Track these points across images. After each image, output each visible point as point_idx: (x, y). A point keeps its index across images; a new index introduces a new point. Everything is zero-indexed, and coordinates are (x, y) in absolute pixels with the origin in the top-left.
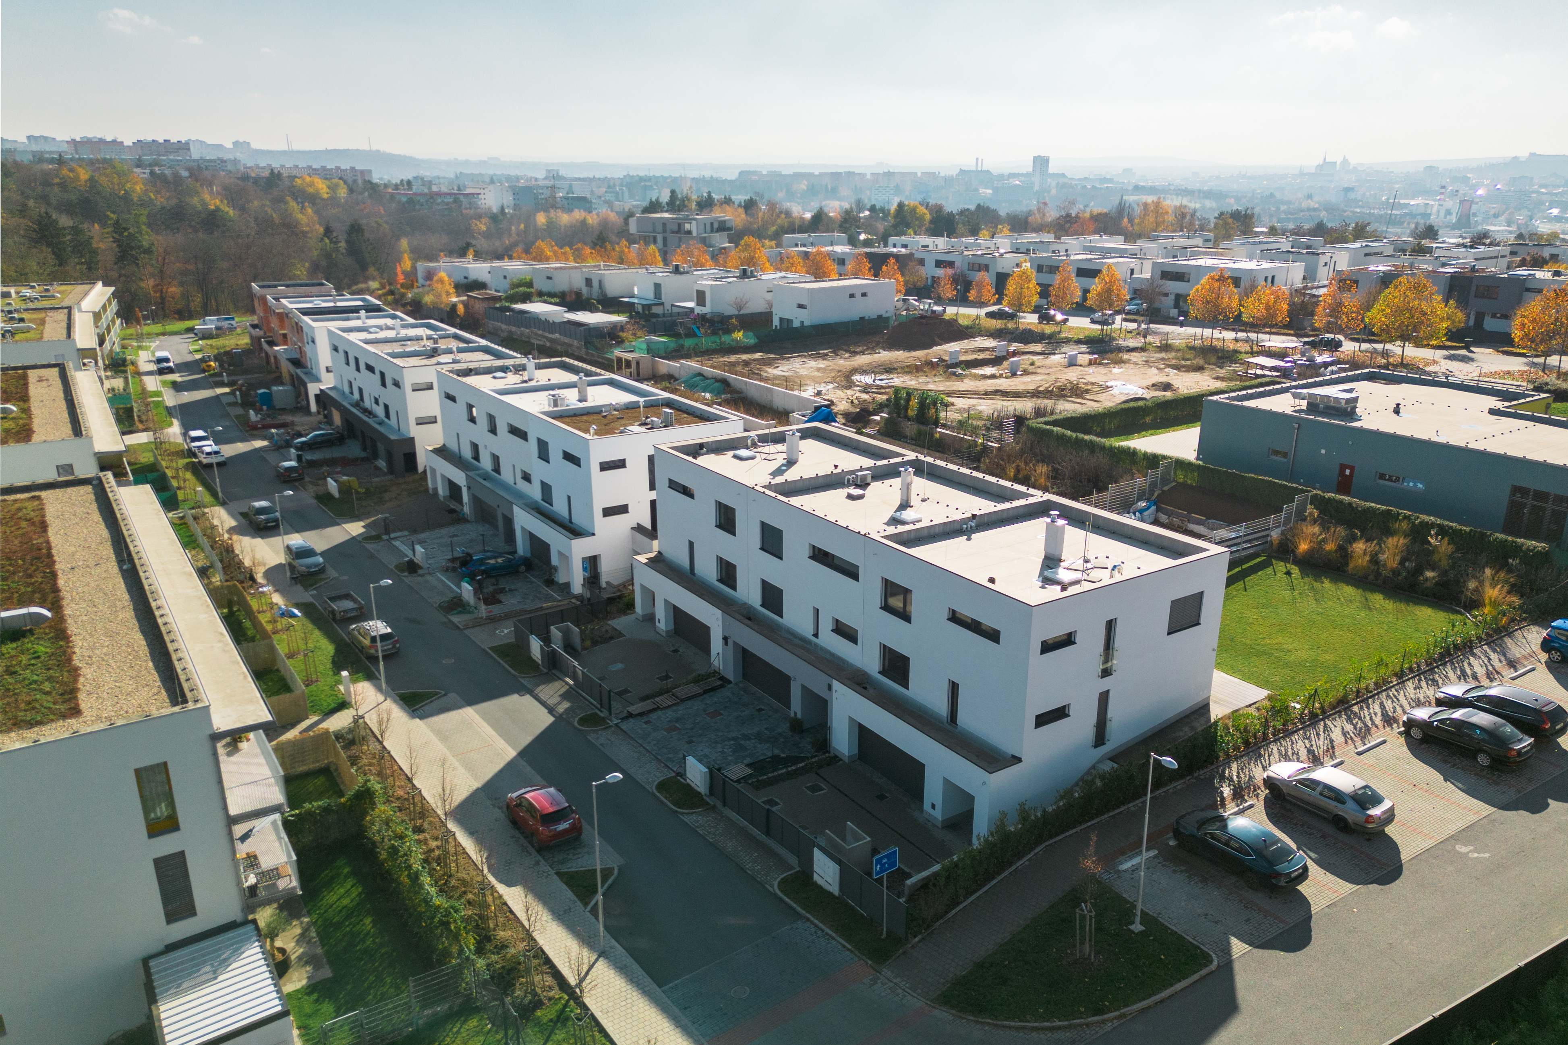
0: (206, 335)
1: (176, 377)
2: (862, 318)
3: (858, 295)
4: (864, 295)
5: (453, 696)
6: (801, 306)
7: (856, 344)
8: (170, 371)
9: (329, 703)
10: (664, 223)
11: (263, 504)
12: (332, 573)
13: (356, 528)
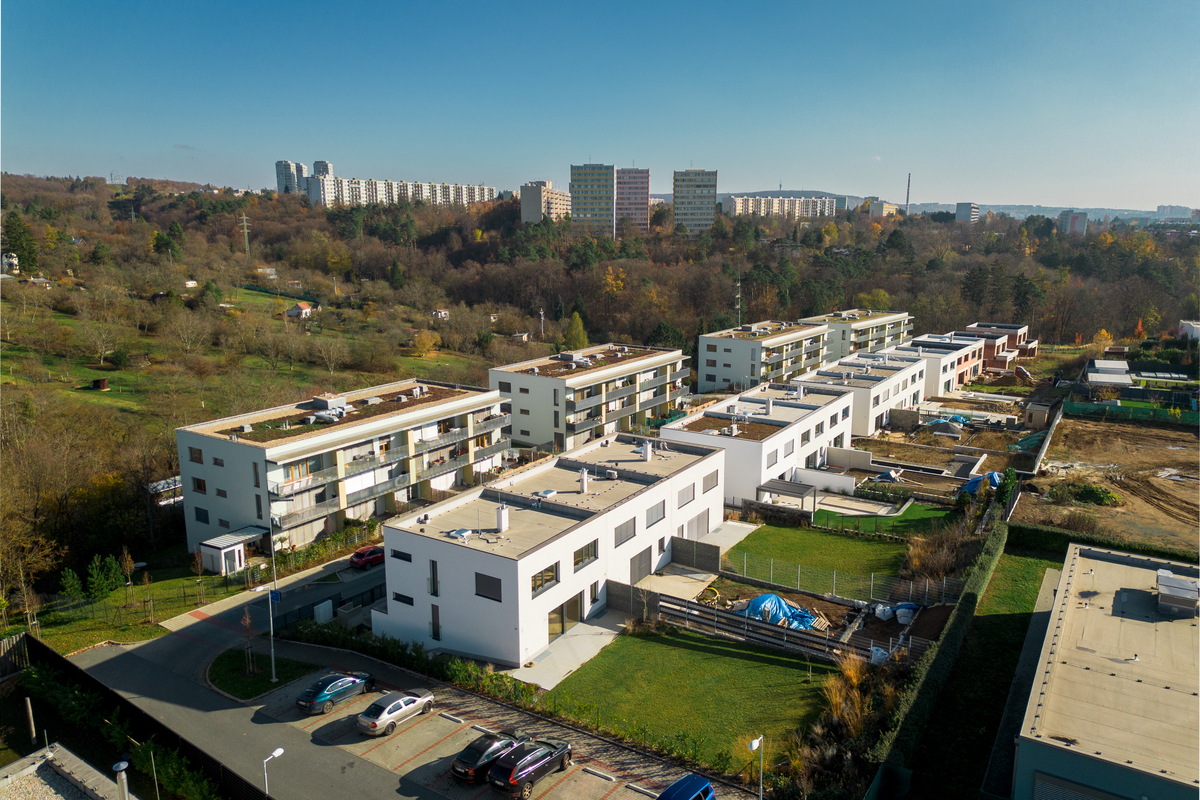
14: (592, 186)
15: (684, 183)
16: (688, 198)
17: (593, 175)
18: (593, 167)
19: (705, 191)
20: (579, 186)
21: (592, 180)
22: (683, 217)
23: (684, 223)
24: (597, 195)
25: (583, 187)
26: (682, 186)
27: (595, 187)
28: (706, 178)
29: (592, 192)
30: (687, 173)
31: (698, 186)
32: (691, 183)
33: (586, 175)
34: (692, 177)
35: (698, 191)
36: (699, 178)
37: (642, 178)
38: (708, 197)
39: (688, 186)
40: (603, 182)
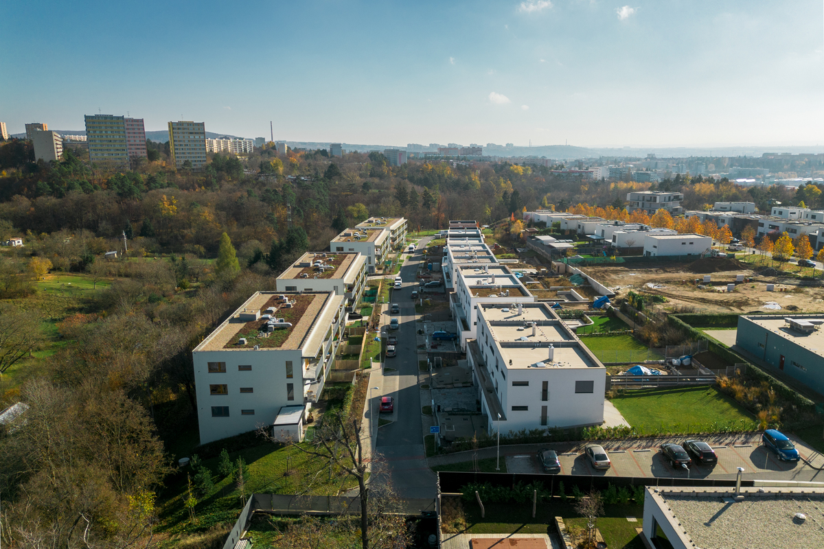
0: (437, 238)
1: (413, 255)
2: (689, 255)
3: (688, 243)
4: (691, 243)
5: (398, 372)
6: (655, 247)
7: (669, 267)
8: (413, 252)
9: (367, 366)
10: (644, 196)
11: (396, 305)
12: (399, 330)
13: (418, 317)
14: (106, 132)
15: (180, 131)
16: (184, 141)
17: (106, 123)
18: (106, 117)
19: (197, 137)
20: (95, 132)
21: (106, 127)
22: (182, 155)
23: (190, 160)
24: (112, 138)
25: (98, 132)
26: (178, 133)
27: (109, 132)
28: (196, 127)
29: (107, 136)
30: (180, 123)
31: (191, 133)
32: (185, 131)
33: (99, 123)
34: (185, 126)
35: (192, 137)
36: (191, 127)
37: (138, 125)
38: (200, 141)
39: (183, 133)
40: (115, 129)
